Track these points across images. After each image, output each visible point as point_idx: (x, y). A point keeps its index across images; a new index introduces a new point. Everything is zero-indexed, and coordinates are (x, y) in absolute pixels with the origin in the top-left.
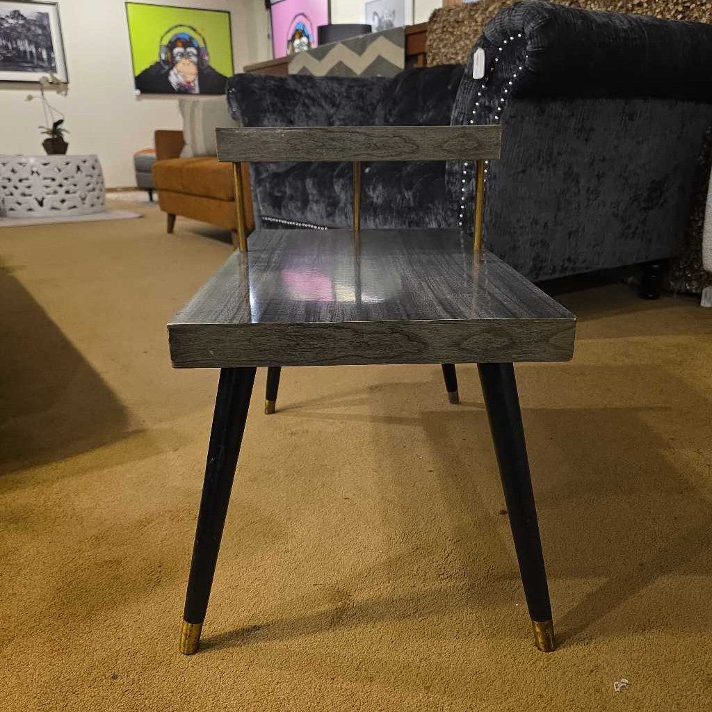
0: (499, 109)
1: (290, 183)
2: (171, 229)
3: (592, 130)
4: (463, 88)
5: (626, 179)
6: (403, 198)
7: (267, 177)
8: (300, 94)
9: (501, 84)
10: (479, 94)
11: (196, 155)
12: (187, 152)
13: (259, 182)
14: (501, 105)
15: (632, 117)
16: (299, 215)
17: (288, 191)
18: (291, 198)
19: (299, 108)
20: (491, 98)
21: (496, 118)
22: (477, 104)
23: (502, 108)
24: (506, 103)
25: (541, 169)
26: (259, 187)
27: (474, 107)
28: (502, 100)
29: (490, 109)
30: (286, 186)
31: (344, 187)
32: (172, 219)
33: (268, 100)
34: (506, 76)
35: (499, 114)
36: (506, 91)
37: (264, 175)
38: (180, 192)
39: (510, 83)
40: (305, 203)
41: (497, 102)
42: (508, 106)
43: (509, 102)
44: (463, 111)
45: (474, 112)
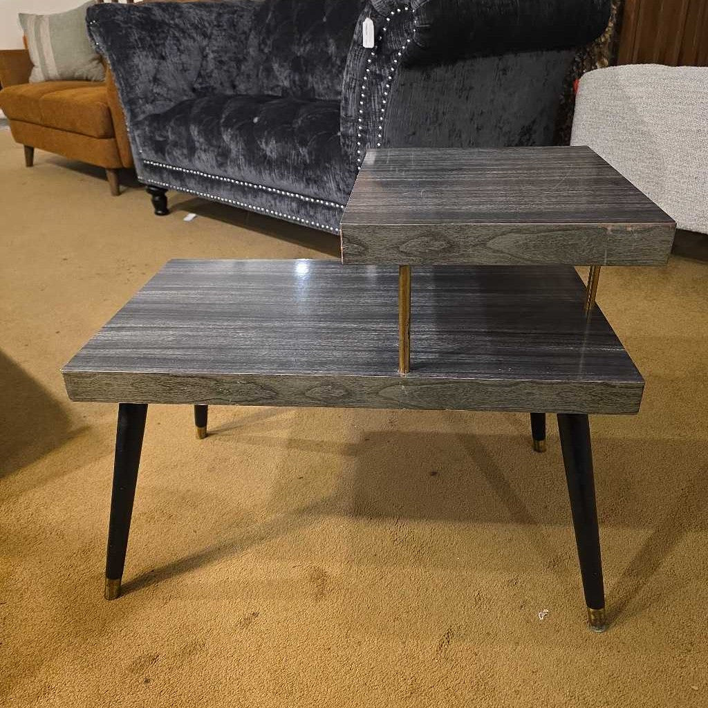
0: (390, 78)
1: (172, 127)
2: (30, 163)
3: (471, 88)
4: (353, 55)
5: (501, 128)
6: (298, 154)
7: (145, 119)
8: (169, 25)
9: (391, 54)
10: (369, 61)
11: (48, 80)
12: (37, 75)
13: (136, 125)
14: (392, 74)
15: (505, 71)
16: (186, 162)
17: (171, 137)
18: (175, 144)
19: (170, 42)
20: (381, 68)
21: (388, 86)
22: (368, 70)
23: (392, 77)
24: (396, 72)
25: (428, 130)
26: (138, 129)
27: (365, 73)
28: (392, 69)
29: (381, 78)
30: (167, 131)
31: (233, 137)
32: (29, 152)
33: (135, 35)
34: (395, 47)
35: (389, 82)
36: (396, 61)
37: (141, 117)
38: (37, 124)
39: (400, 54)
40: (192, 150)
41: (387, 71)
42: (399, 75)
43: (399, 72)
44: (355, 77)
45: (365, 78)
